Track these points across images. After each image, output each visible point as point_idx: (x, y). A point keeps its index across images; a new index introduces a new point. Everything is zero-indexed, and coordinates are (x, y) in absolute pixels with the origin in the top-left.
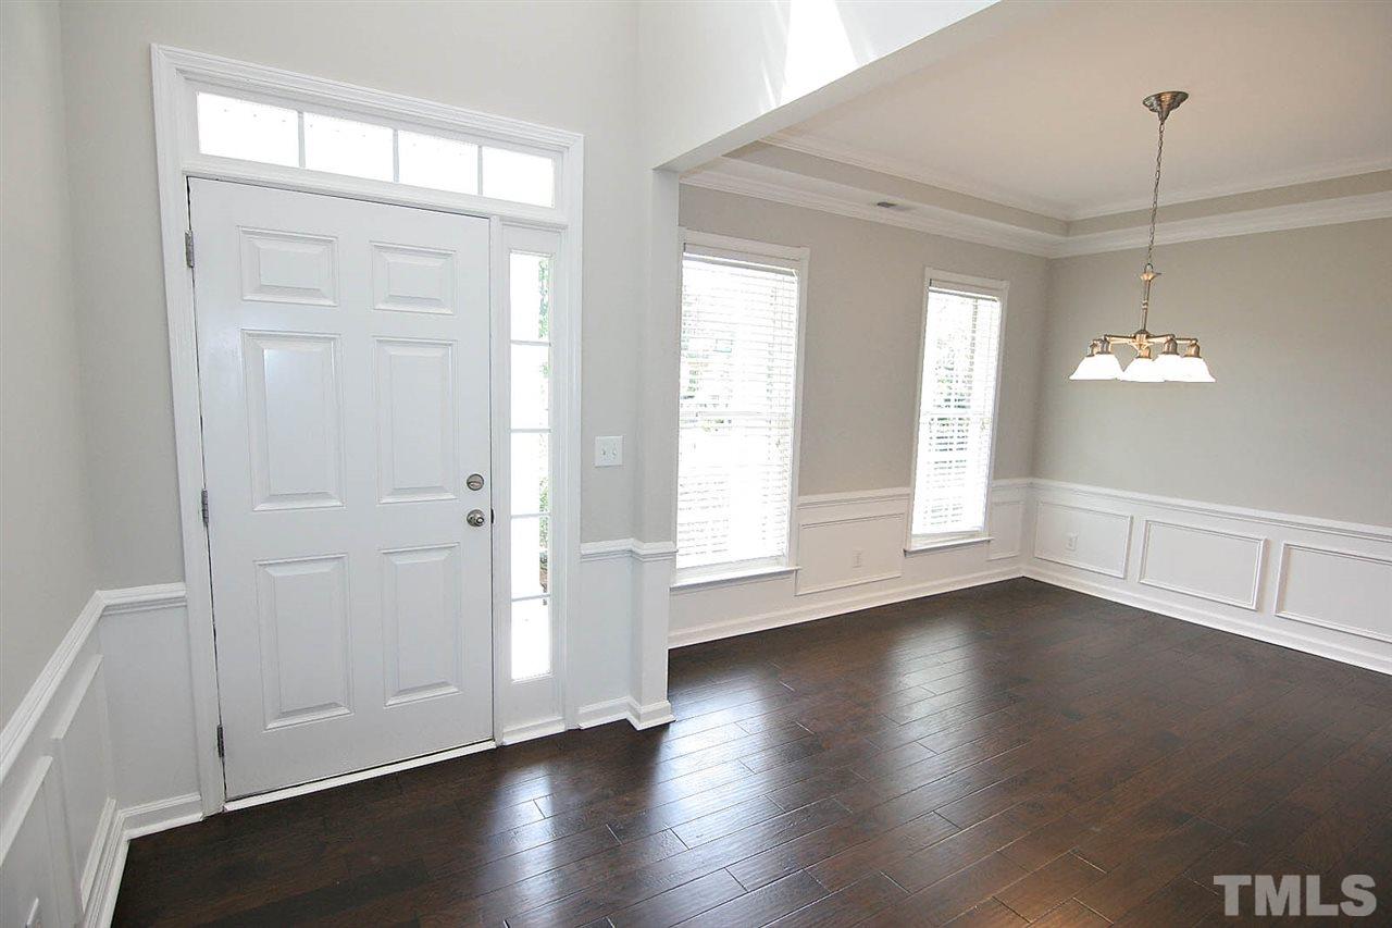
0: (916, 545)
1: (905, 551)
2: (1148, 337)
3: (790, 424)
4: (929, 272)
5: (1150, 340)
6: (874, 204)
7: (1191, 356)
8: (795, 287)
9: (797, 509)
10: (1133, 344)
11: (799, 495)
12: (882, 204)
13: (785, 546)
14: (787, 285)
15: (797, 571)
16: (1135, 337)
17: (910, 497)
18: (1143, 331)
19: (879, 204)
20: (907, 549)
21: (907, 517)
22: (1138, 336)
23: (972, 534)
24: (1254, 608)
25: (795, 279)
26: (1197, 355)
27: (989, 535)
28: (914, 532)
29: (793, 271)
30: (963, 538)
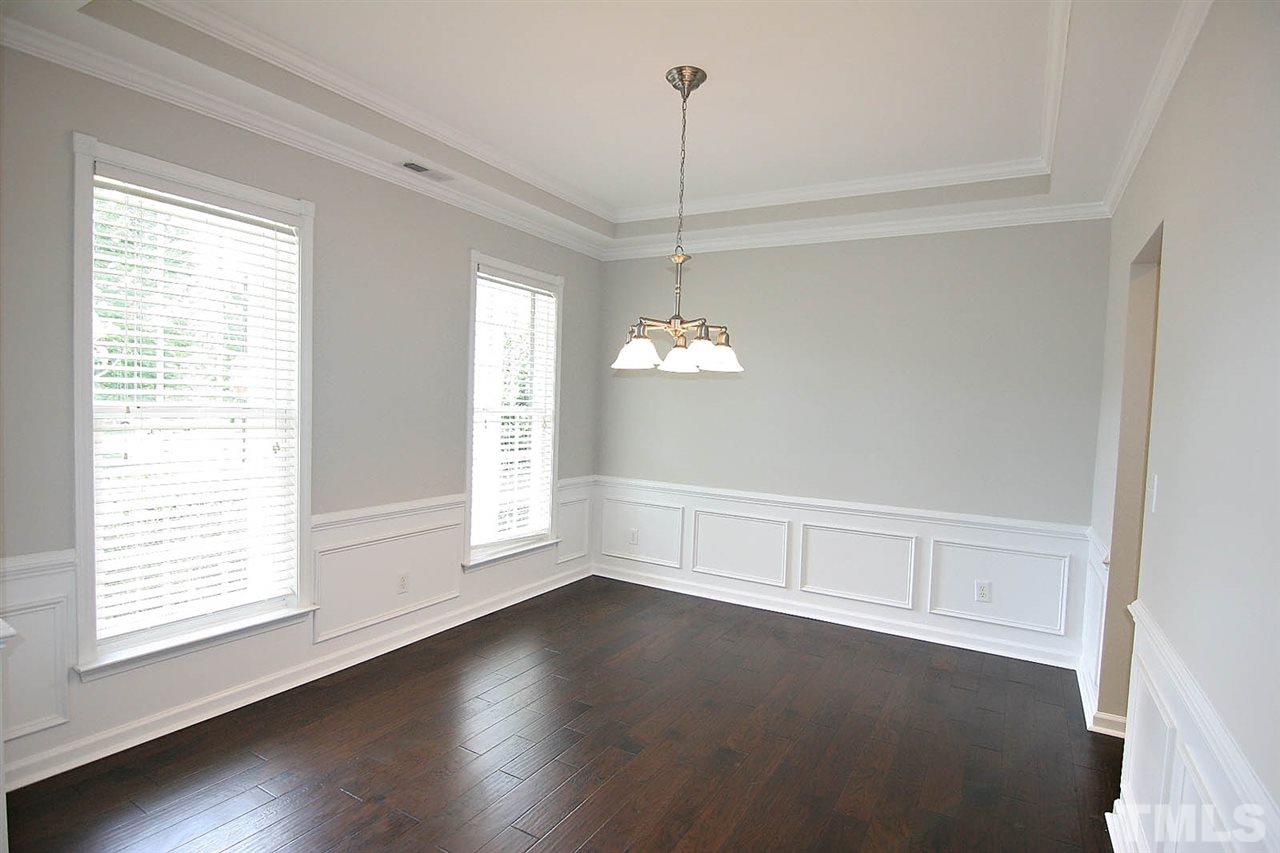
0: (477, 558)
1: (463, 566)
2: (682, 323)
3: (295, 423)
4: (476, 256)
5: (685, 326)
6: (398, 165)
7: (722, 344)
8: (296, 249)
9: (308, 533)
10: (669, 330)
11: (313, 513)
12: (409, 166)
13: (294, 582)
14: (286, 247)
15: (314, 611)
16: (670, 323)
17: (466, 506)
18: (677, 317)
19: (406, 165)
20: (464, 563)
21: (464, 527)
22: (673, 321)
23: (540, 537)
24: (784, 585)
25: (295, 239)
26: (727, 343)
27: (557, 538)
28: (473, 543)
29: (293, 228)
30: (533, 543)
